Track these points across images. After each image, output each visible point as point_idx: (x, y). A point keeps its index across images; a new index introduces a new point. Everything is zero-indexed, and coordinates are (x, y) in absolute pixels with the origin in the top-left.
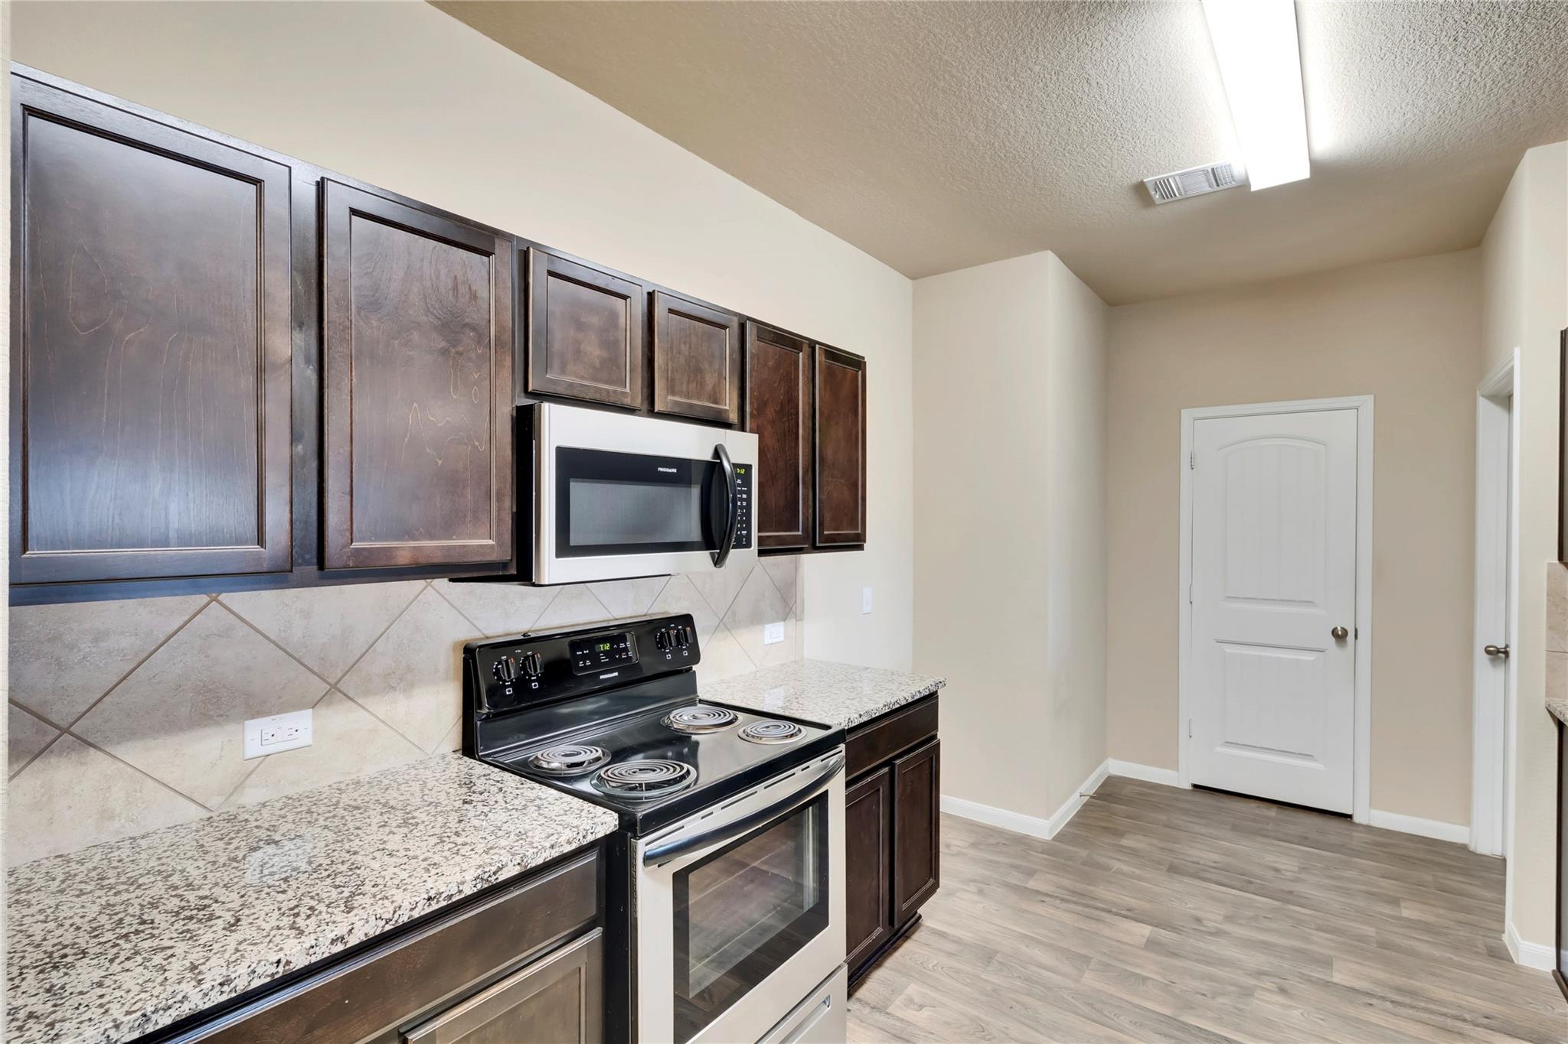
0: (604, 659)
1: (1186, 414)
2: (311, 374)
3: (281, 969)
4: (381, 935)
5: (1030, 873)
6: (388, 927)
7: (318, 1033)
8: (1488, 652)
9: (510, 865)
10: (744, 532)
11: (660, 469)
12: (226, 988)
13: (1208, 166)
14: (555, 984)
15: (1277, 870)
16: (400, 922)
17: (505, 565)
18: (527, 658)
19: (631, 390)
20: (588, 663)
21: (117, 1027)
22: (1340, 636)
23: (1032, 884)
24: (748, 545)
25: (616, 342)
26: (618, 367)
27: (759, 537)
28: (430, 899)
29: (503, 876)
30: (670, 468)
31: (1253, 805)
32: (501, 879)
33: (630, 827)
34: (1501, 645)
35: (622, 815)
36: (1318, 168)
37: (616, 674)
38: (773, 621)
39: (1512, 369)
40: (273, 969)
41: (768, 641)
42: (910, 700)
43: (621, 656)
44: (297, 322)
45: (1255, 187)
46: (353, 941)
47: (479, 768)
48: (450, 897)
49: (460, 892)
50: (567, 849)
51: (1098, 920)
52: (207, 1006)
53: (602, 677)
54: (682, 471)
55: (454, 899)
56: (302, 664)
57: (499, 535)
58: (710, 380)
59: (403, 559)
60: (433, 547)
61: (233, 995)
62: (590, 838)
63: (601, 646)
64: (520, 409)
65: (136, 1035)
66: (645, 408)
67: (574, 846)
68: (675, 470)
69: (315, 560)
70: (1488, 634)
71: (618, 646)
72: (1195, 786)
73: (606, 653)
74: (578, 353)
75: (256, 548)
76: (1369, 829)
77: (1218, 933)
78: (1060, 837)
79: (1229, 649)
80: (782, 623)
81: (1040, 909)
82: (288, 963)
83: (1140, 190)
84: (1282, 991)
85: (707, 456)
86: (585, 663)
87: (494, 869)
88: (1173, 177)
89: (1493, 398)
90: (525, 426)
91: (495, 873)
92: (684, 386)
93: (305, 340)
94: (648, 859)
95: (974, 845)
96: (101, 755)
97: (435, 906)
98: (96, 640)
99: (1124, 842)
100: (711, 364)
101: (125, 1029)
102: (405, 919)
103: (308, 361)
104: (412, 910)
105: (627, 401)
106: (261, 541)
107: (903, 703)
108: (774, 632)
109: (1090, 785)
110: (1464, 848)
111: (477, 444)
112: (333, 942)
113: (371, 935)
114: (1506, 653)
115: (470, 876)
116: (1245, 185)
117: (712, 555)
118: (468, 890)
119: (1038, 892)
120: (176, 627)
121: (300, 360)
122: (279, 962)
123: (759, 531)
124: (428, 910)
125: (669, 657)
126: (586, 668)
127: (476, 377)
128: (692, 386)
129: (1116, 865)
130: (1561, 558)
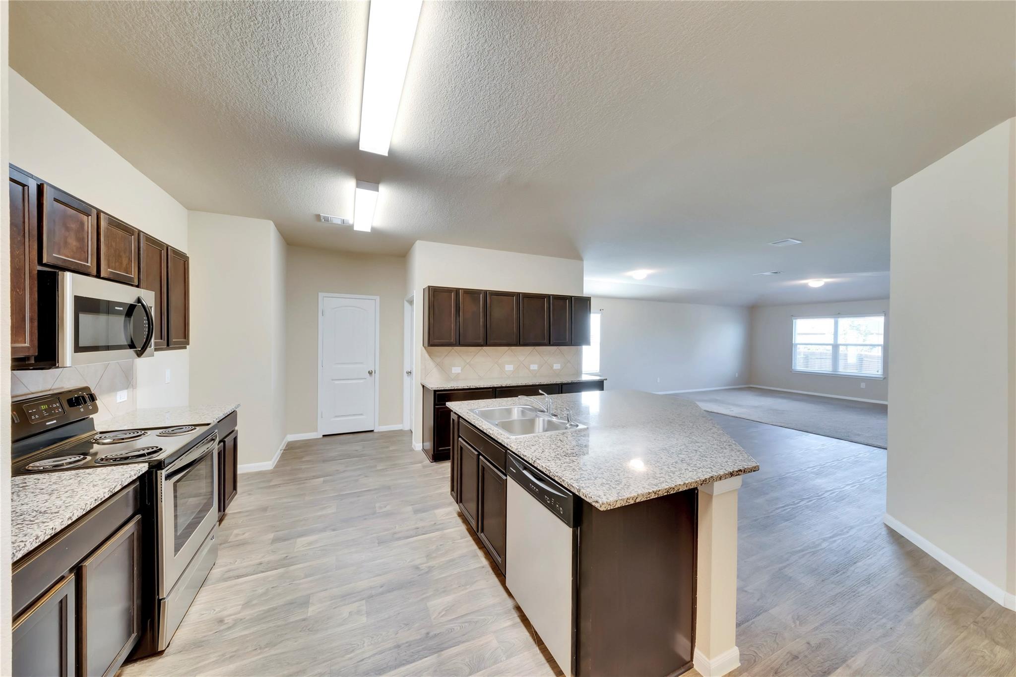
0: (45, 414)
3: (53, 532)
5: (270, 481)
8: (407, 373)
12: (38, 541)
13: (343, 218)
15: (357, 450)
20: (37, 417)
22: (370, 373)
23: (272, 484)
25: (83, 239)
26: (85, 252)
27: (155, 342)
28: (96, 500)
29: (116, 490)
31: (344, 436)
34: (409, 371)
36: (373, 229)
37: (55, 421)
39: (413, 296)
43: (55, 411)
45: (356, 228)
46: (74, 519)
48: (101, 499)
49: (104, 497)
51: (304, 483)
53: (47, 424)
57: (31, 341)
58: (125, 261)
61: (40, 543)
63: (42, 407)
70: (407, 368)
72: (324, 436)
73: (45, 410)
74: (66, 243)
76: (378, 432)
77: (344, 471)
78: (276, 466)
79: (337, 382)
80: (126, 390)
81: (279, 489)
83: (318, 217)
84: (366, 476)
87: (114, 487)
88: (331, 218)
89: (408, 301)
91: (114, 489)
92: (114, 264)
99: (303, 460)
100: (125, 253)
104: (91, 504)
109: (283, 446)
110: (401, 430)
111: (18, 290)
114: (411, 373)
115: (107, 490)
116: (352, 226)
118: (107, 496)
119: (276, 485)
123: (155, 339)
127: (18, 253)
128: (117, 264)
129: (303, 467)
130: (423, 345)
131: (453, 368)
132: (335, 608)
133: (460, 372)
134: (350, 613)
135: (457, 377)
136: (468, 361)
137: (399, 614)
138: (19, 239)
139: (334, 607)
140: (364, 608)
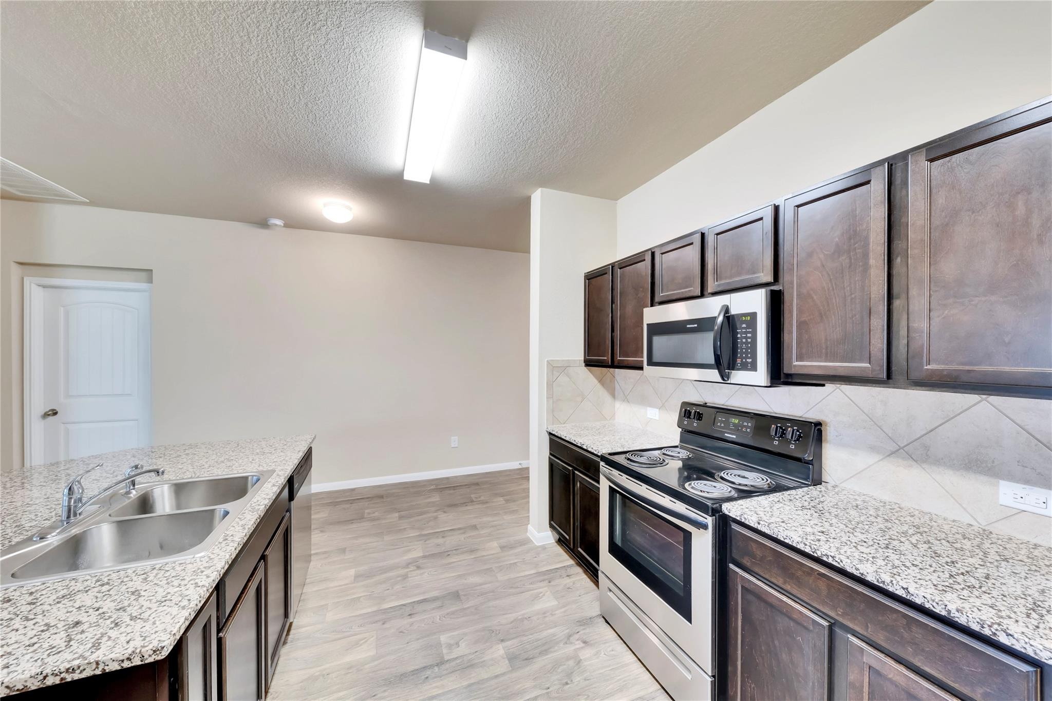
11: (688, 326)
20: (722, 425)
30: (693, 324)
68: (696, 325)
71: (743, 423)
86: (721, 424)
126: (720, 427)
132: (476, 652)
134: (459, 646)
137: (408, 643)
139: (477, 654)
140: (445, 651)
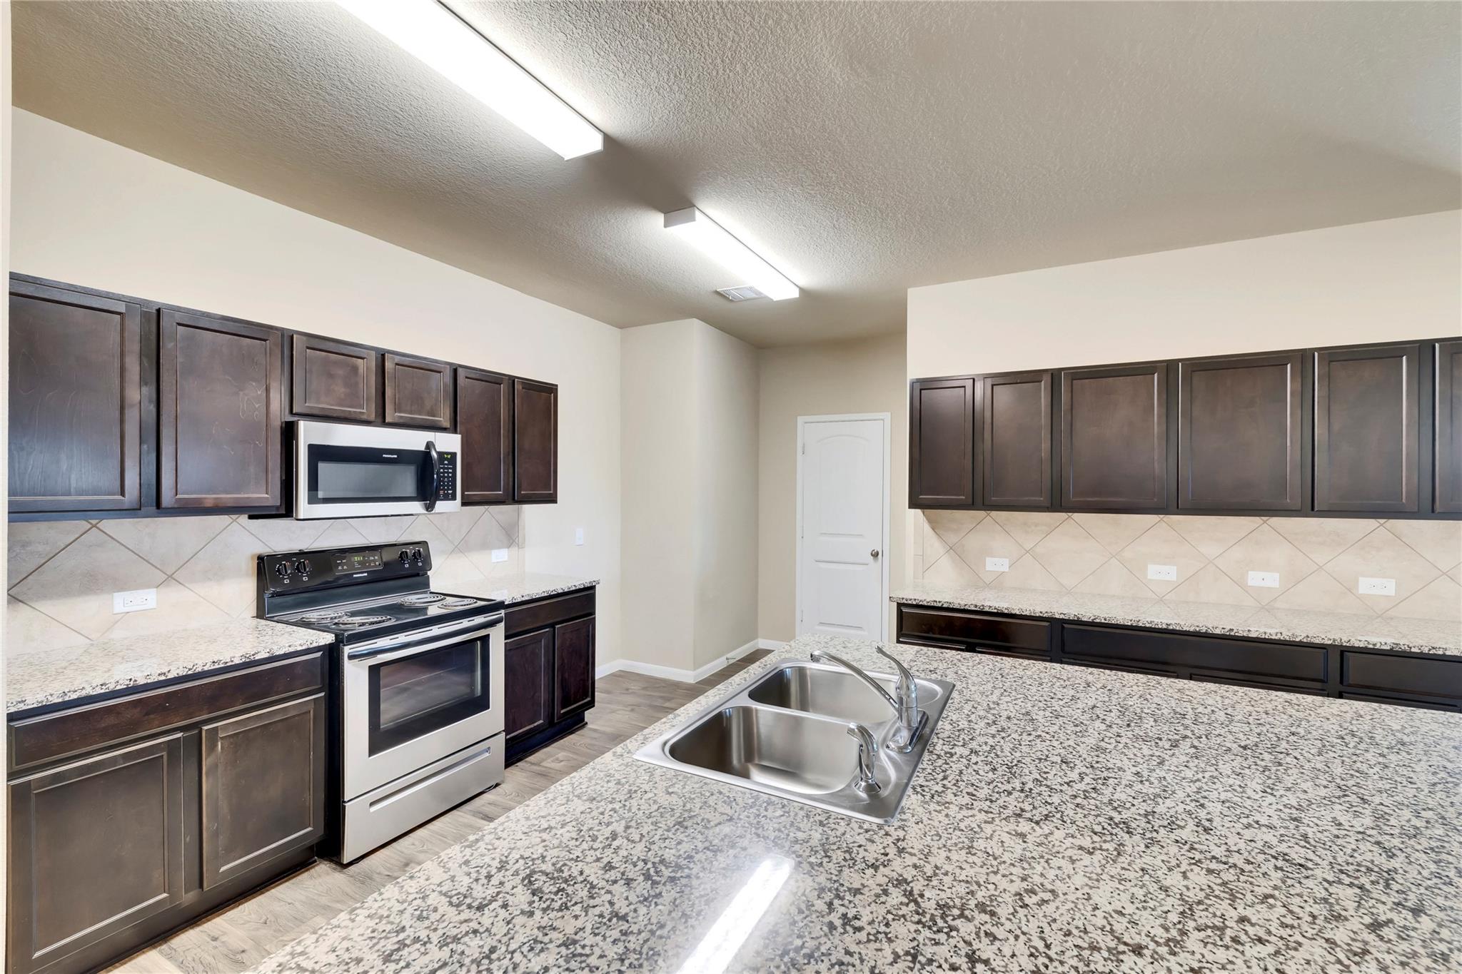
1: (800, 420)
2: (153, 408)
4: (186, 675)
6: (190, 672)
7: (152, 716)
9: (263, 653)
10: (450, 492)
14: (294, 716)
16: (197, 671)
17: (277, 508)
18: (300, 563)
19: (369, 411)
21: (51, 695)
22: (875, 555)
24: (454, 498)
32: (257, 658)
33: (340, 641)
35: (337, 636)
38: (499, 548)
40: (128, 682)
41: (494, 560)
42: (566, 590)
44: (143, 381)
47: (263, 622)
50: (299, 648)
52: (94, 693)
54: (402, 457)
55: (228, 664)
56: (149, 563)
59: (209, 504)
60: (228, 497)
62: (315, 645)
64: (287, 423)
65: (60, 700)
66: (380, 420)
67: (304, 648)
69: (155, 504)
73: (359, 562)
75: (121, 497)
82: (136, 681)
85: (422, 448)
90: (289, 433)
93: (149, 391)
94: (351, 657)
95: (644, 689)
96: (25, 606)
97: (217, 666)
98: (23, 546)
101: (55, 697)
102: (199, 670)
103: (150, 401)
105: (364, 417)
106: (123, 494)
107: (560, 591)
108: (500, 555)
112: (159, 675)
113: (181, 674)
117: (426, 504)
120: (72, 540)
121: (145, 403)
122: (131, 680)
124: (212, 668)
125: (407, 566)
131: (988, 559)
133: (1006, 569)
135: (997, 583)
136: (1028, 546)
138: (259, 393)
